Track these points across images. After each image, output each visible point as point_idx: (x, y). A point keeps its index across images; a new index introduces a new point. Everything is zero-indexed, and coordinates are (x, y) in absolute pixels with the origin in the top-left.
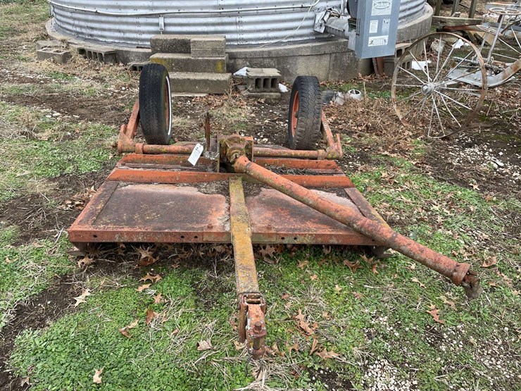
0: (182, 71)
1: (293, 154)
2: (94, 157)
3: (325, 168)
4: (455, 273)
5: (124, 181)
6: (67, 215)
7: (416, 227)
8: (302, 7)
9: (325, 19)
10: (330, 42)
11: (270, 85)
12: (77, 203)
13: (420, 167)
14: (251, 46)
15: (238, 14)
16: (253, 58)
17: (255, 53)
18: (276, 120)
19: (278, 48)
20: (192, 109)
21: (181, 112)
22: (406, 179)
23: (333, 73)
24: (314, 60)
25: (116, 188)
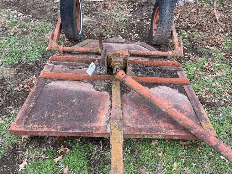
1: (153, 54)
2: (38, 49)
3: (172, 66)
5: (49, 79)
6: (20, 95)
7: (224, 109)
12: (26, 86)
13: (227, 58)
18: (143, 20)
20: (96, 10)
21: (89, 12)
22: (219, 68)
25: (44, 85)
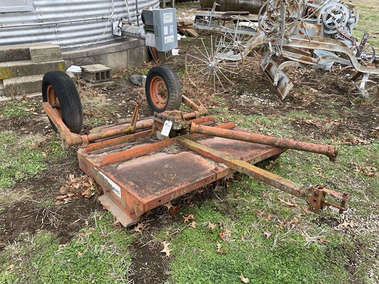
0: (27, 75)
4: (329, 151)
5: (112, 164)
8: (103, 18)
9: (120, 26)
10: (125, 42)
11: (106, 77)
13: (231, 110)
14: (71, 49)
15: (56, 26)
16: (76, 58)
17: (76, 54)
18: (129, 100)
19: (93, 49)
23: (130, 63)
24: (118, 55)
